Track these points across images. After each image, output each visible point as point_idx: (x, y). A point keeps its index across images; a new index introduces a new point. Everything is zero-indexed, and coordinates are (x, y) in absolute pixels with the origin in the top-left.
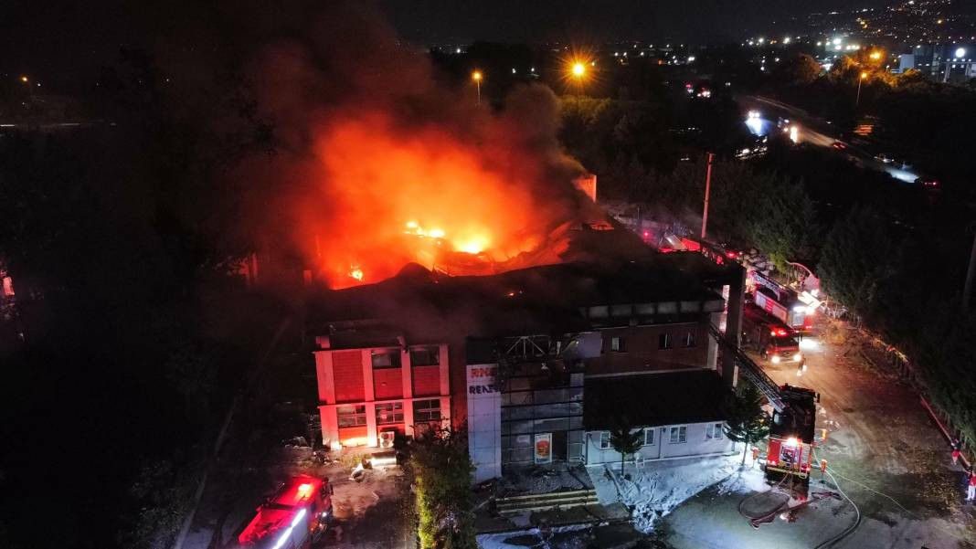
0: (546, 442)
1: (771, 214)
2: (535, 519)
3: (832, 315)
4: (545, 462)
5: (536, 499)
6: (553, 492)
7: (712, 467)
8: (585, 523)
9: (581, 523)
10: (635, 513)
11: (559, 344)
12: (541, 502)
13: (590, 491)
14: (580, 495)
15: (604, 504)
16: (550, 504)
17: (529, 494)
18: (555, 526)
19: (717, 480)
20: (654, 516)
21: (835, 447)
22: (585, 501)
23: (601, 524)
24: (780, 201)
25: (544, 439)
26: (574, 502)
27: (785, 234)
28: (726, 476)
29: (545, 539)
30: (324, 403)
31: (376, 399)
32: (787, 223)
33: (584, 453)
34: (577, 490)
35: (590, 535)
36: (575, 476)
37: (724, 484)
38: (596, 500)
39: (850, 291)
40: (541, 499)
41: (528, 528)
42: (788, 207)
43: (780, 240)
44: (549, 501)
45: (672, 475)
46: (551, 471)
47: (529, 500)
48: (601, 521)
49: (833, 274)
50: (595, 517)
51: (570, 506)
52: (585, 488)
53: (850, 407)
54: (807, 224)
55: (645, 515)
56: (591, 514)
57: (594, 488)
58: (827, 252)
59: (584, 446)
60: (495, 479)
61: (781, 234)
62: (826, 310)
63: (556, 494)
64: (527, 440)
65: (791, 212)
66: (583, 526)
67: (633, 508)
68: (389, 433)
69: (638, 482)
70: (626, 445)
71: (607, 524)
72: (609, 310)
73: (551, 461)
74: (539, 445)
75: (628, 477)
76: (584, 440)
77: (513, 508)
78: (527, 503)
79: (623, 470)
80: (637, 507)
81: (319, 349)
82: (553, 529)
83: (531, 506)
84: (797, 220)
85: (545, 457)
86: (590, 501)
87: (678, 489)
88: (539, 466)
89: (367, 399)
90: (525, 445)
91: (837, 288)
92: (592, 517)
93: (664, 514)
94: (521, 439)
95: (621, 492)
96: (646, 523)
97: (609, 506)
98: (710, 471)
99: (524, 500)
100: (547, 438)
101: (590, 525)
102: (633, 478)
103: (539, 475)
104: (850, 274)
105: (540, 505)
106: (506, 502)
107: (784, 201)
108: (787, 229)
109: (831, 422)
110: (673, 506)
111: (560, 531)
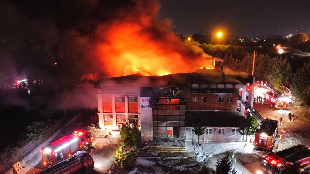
0: (171, 130)
1: (275, 70)
2: (160, 154)
3: (296, 104)
4: (170, 138)
5: (163, 148)
6: (170, 146)
7: (233, 144)
8: (178, 157)
9: (177, 157)
10: (198, 156)
11: (174, 91)
12: (164, 149)
13: (183, 147)
14: (180, 148)
15: (187, 152)
16: (167, 150)
17: (161, 146)
18: (166, 157)
19: (234, 148)
20: (205, 157)
21: (286, 142)
22: (180, 150)
23: (184, 158)
24: (279, 66)
25: (170, 129)
26: (176, 150)
27: (280, 77)
28: (238, 147)
29: (161, 160)
30: (99, 112)
31: (116, 113)
32: (281, 73)
33: (185, 136)
34: (179, 146)
35: (178, 161)
36: (180, 143)
37: (236, 150)
38: (185, 150)
39: (301, 93)
40: (165, 148)
41: (156, 156)
42: (281, 67)
43: (278, 79)
44: (167, 149)
45: (217, 146)
46: (171, 140)
47: (160, 148)
48: (184, 157)
49: (296, 88)
50: (182, 155)
51: (175, 151)
52: (182, 146)
53: (296, 131)
54: (288, 73)
55: (202, 157)
56: (181, 154)
57: (185, 146)
58: (294, 81)
59: (185, 133)
60: (150, 141)
61: (279, 77)
62: (294, 102)
63: (170, 147)
64: (164, 129)
65: (282, 69)
66: (177, 158)
67: (198, 154)
68: (120, 125)
69: (203, 147)
70: (199, 132)
71: (186, 158)
72: (199, 86)
73: (172, 137)
74: (168, 131)
75: (200, 145)
76: (185, 131)
77: (154, 150)
78: (159, 149)
79: (198, 143)
80: (200, 154)
81: (98, 93)
82: (165, 158)
83: (161, 150)
84: (284, 71)
85: (171, 136)
86: (182, 150)
87: (218, 150)
88: (168, 139)
89: (113, 112)
90: (163, 130)
91: (297, 93)
92: (181, 155)
93: (209, 157)
94: (162, 128)
95: (196, 149)
96: (201, 159)
97: (189, 153)
98: (232, 146)
99: (158, 148)
100: (171, 129)
101: (180, 158)
102: (202, 145)
103: (166, 141)
104: (302, 87)
105: (164, 150)
106: (152, 148)
107: (280, 66)
108: (280, 75)
109: (287, 135)
110: (214, 155)
111: (168, 158)
